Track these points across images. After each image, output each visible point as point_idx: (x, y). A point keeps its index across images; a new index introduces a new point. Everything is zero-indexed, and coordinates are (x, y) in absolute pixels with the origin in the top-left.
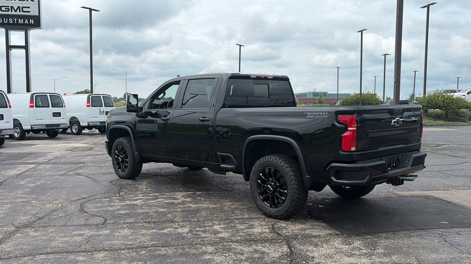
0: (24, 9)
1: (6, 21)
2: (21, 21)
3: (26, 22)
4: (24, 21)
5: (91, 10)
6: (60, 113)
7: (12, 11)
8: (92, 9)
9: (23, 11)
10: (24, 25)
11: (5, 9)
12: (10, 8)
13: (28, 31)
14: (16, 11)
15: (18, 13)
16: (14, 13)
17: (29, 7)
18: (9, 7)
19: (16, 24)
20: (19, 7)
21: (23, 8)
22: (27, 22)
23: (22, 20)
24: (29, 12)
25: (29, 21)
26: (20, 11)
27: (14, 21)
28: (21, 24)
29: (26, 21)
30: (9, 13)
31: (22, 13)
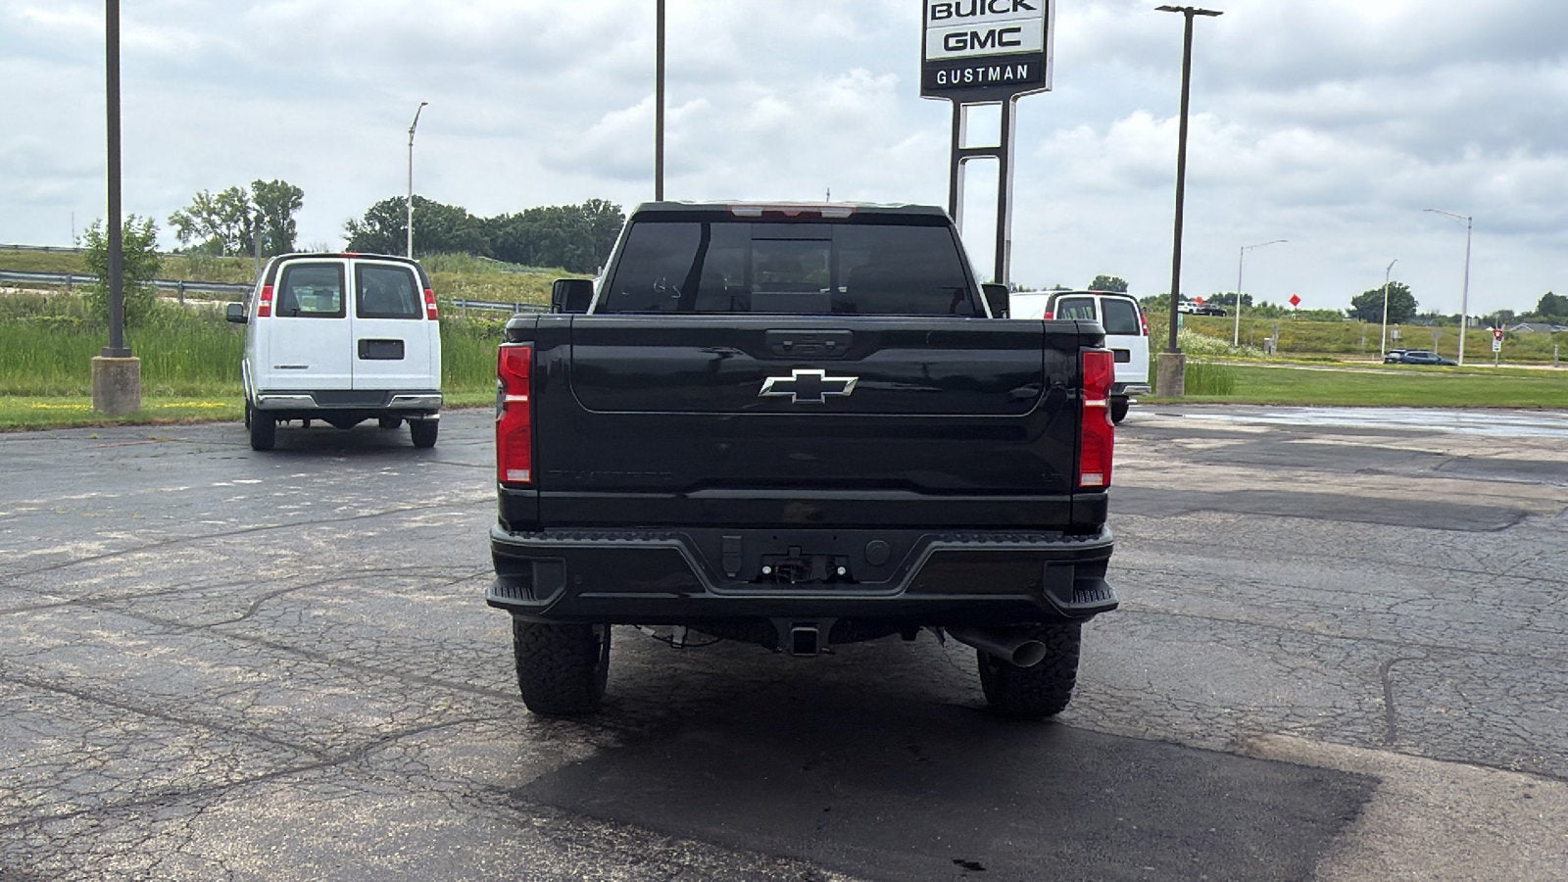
0: (1006, 37)
1: (956, 79)
2: (994, 74)
3: (1006, 76)
4: (1003, 73)
5: (1189, 13)
7: (972, 47)
8: (1196, 8)
9: (1001, 44)
10: (1002, 83)
11: (958, 42)
12: (968, 38)
13: (1011, 102)
14: (983, 45)
15: (988, 50)
16: (978, 51)
17: (1018, 30)
18: (966, 34)
19: (980, 85)
20: (991, 33)
21: (1001, 32)
22: (1011, 76)
23: (998, 69)
24: (1018, 43)
25: (1015, 72)
26: (993, 46)
27: (975, 74)
28: (994, 83)
29: (1009, 74)
30: (968, 52)
31: (998, 50)
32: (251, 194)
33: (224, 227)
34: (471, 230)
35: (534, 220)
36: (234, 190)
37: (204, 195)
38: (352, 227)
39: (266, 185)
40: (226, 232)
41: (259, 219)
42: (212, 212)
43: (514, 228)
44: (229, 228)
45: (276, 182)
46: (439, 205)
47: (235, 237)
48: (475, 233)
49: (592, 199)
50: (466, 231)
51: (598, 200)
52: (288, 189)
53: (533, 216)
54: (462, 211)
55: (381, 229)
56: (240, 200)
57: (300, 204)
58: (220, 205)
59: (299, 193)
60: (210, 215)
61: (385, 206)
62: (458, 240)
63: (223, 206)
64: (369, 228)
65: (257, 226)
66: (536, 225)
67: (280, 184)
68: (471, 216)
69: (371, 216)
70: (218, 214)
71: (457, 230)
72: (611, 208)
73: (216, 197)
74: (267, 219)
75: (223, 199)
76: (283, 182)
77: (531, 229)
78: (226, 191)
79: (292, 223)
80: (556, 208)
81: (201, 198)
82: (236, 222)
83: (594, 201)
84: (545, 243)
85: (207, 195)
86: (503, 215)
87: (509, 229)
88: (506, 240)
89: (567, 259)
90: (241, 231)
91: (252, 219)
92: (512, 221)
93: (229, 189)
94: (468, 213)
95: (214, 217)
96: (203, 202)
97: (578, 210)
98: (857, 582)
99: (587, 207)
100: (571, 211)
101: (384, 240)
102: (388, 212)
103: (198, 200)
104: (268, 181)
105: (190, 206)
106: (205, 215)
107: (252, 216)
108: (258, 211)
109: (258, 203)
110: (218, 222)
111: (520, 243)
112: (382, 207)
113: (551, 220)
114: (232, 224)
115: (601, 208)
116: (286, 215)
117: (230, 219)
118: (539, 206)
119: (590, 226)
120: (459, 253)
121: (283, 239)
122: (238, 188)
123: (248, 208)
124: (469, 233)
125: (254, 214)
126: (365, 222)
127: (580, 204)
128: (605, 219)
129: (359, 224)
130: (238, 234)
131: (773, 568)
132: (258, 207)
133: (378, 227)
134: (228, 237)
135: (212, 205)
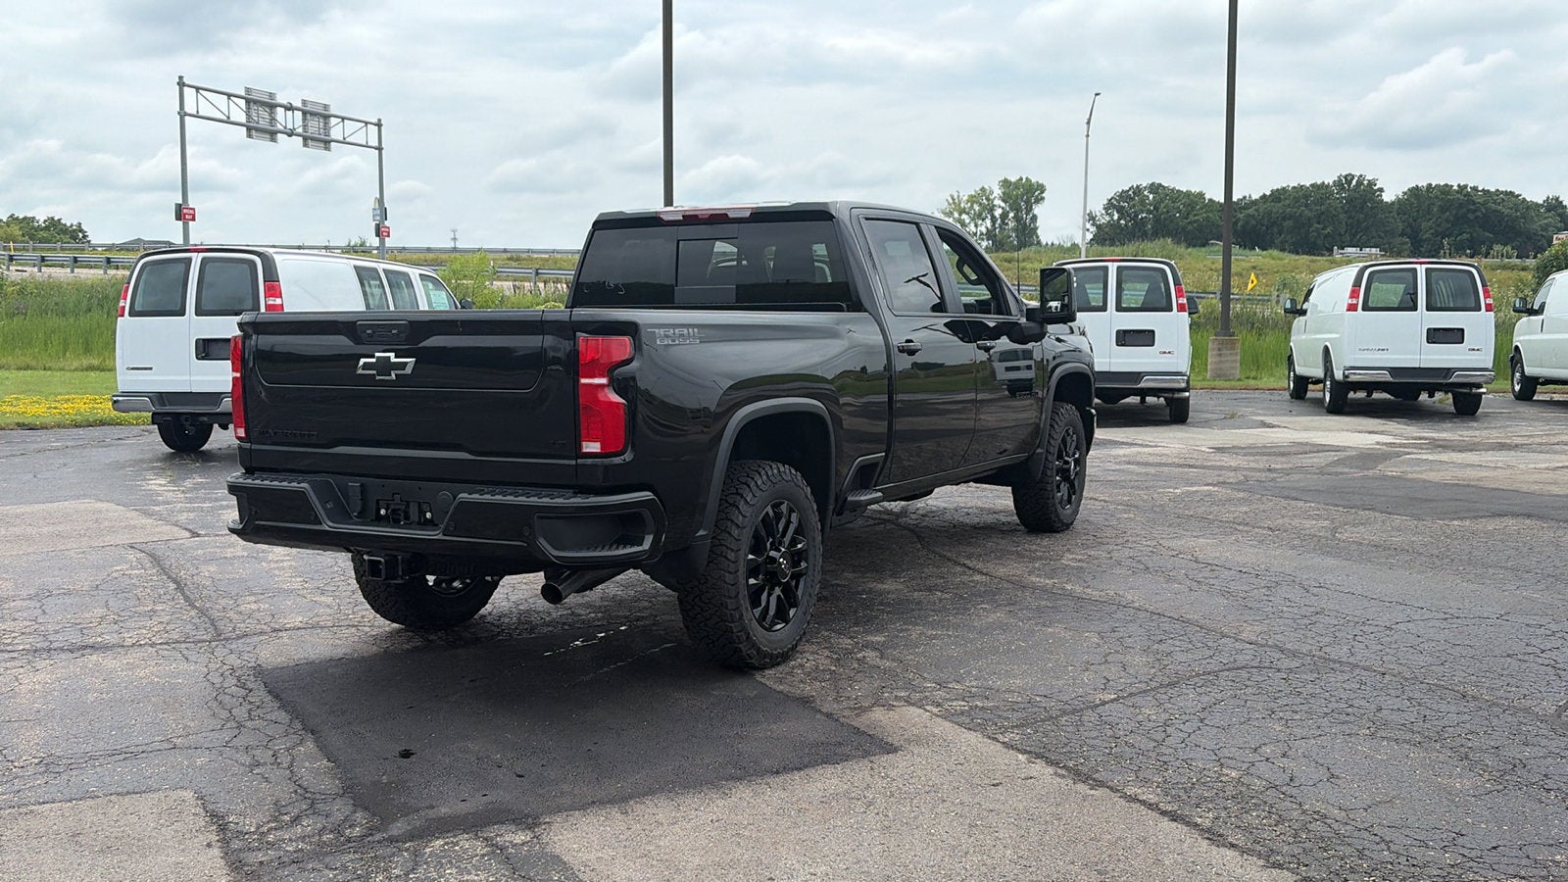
6: (1462, 331)
32: (997, 192)
33: (972, 225)
34: (1211, 215)
35: (1279, 200)
36: (983, 189)
37: (956, 197)
38: (1092, 218)
39: (1011, 182)
40: (974, 230)
41: (1004, 216)
42: (962, 211)
43: (1256, 210)
44: (976, 226)
45: (1021, 179)
46: (1178, 191)
47: (982, 234)
48: (1214, 217)
49: (1344, 174)
50: (1205, 215)
51: (1350, 174)
52: (1031, 185)
53: (1278, 195)
54: (1201, 195)
55: (1119, 219)
56: (988, 199)
57: (1043, 199)
58: (969, 204)
59: (1042, 188)
60: (960, 215)
61: (1123, 196)
62: (1195, 225)
63: (972, 205)
64: (1108, 218)
65: (1003, 221)
66: (1280, 205)
67: (1024, 180)
68: (1210, 200)
69: (1110, 206)
70: (968, 214)
71: (1195, 215)
72: (1366, 182)
73: (965, 198)
74: (1011, 215)
75: (972, 199)
76: (1027, 178)
77: (1274, 210)
78: (975, 191)
79: (1034, 218)
80: (1302, 186)
81: (953, 199)
82: (983, 220)
83: (1346, 177)
84: (1288, 223)
85: (958, 196)
86: (1245, 197)
87: (1251, 211)
88: (1248, 223)
89: (1312, 240)
90: (987, 228)
91: (998, 216)
92: (1254, 203)
93: (978, 189)
94: (1207, 197)
95: (964, 216)
96: (954, 203)
97: (1328, 186)
98: (437, 525)
99: (1338, 183)
100: (1319, 188)
101: (1122, 229)
102: (1126, 202)
103: (951, 201)
104: (1013, 180)
105: (943, 208)
106: (956, 215)
107: (998, 212)
108: (1003, 208)
109: (1003, 201)
110: (967, 221)
111: (1262, 225)
112: (1121, 196)
113: (1296, 200)
114: (980, 222)
115: (1354, 182)
116: (1029, 209)
117: (979, 216)
118: (1284, 186)
119: (1341, 202)
120: (1162, 239)
121: (1027, 233)
122: (986, 187)
123: (995, 206)
124: (1208, 216)
125: (999, 211)
126: (1104, 212)
127: (1329, 180)
128: (1357, 195)
129: (1098, 214)
130: (984, 231)
131: (387, 510)
132: (1003, 204)
133: (1116, 217)
134: (975, 234)
135: (962, 205)
